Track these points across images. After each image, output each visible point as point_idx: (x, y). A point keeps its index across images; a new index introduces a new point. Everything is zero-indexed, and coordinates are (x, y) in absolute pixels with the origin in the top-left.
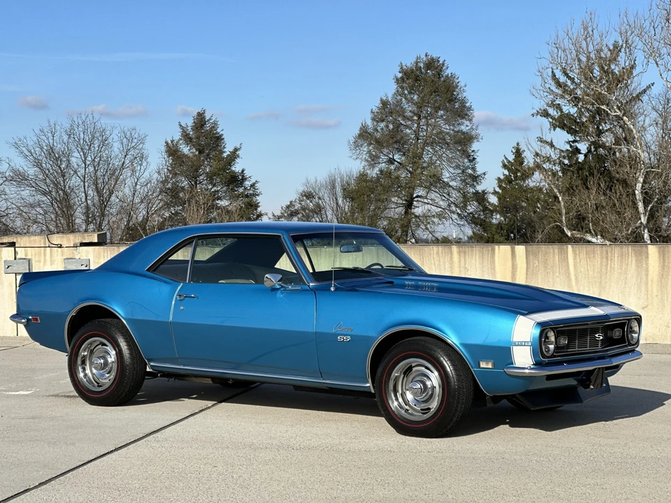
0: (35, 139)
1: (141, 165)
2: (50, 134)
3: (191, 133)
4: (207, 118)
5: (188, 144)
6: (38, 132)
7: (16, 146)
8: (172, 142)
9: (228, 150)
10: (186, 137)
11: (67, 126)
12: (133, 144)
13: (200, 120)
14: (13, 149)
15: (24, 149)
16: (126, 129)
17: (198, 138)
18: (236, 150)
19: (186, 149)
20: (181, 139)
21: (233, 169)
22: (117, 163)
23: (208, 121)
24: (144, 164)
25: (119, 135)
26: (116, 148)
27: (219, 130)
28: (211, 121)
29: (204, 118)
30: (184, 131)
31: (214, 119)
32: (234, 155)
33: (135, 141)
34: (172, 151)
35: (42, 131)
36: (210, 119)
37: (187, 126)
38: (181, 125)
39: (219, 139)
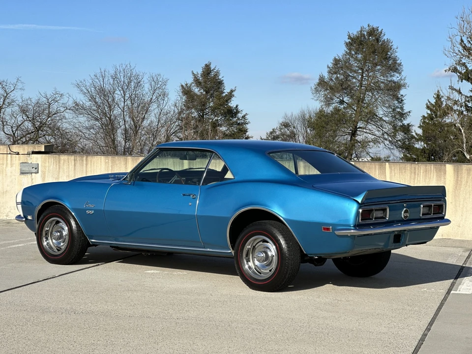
0: (91, 81)
1: (163, 100)
2: (101, 79)
3: (201, 79)
4: (212, 69)
5: (198, 87)
6: (93, 77)
7: (78, 86)
8: (186, 85)
9: (227, 91)
10: (197, 82)
11: (112, 72)
12: (159, 86)
13: (207, 70)
14: (76, 88)
15: (83, 88)
16: (154, 75)
17: (205, 82)
18: (232, 91)
19: (196, 90)
20: (193, 83)
21: (229, 105)
22: (147, 99)
23: (213, 70)
24: (166, 99)
25: (149, 79)
26: (147, 87)
27: (220, 77)
28: (215, 71)
29: (210, 68)
30: (195, 77)
31: (217, 69)
32: (231, 95)
33: (160, 83)
34: (186, 91)
35: (96, 76)
36: (214, 69)
37: (198, 74)
38: (193, 73)
39: (220, 83)
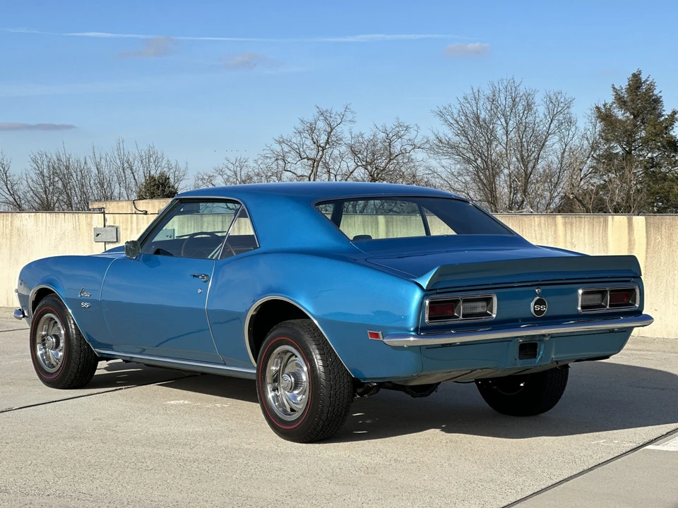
0: (458, 107)
1: (569, 130)
2: (473, 102)
3: (626, 96)
4: (643, 80)
5: (621, 108)
6: (462, 100)
7: (441, 115)
8: (604, 106)
9: (667, 112)
10: (621, 101)
11: (488, 92)
12: (560, 109)
13: (636, 82)
14: (438, 118)
15: (449, 117)
16: (552, 93)
17: (632, 101)
18: (674, 113)
19: (620, 114)
20: (614, 103)
21: (671, 133)
22: (542, 128)
23: (644, 82)
24: (573, 129)
25: (545, 100)
26: (541, 110)
27: (656, 92)
28: (647, 83)
29: (640, 79)
30: (617, 94)
31: (650, 79)
32: (672, 119)
33: (562, 105)
34: (605, 116)
35: (465, 98)
36: (647, 80)
37: (622, 89)
38: (614, 88)
39: (657, 101)
